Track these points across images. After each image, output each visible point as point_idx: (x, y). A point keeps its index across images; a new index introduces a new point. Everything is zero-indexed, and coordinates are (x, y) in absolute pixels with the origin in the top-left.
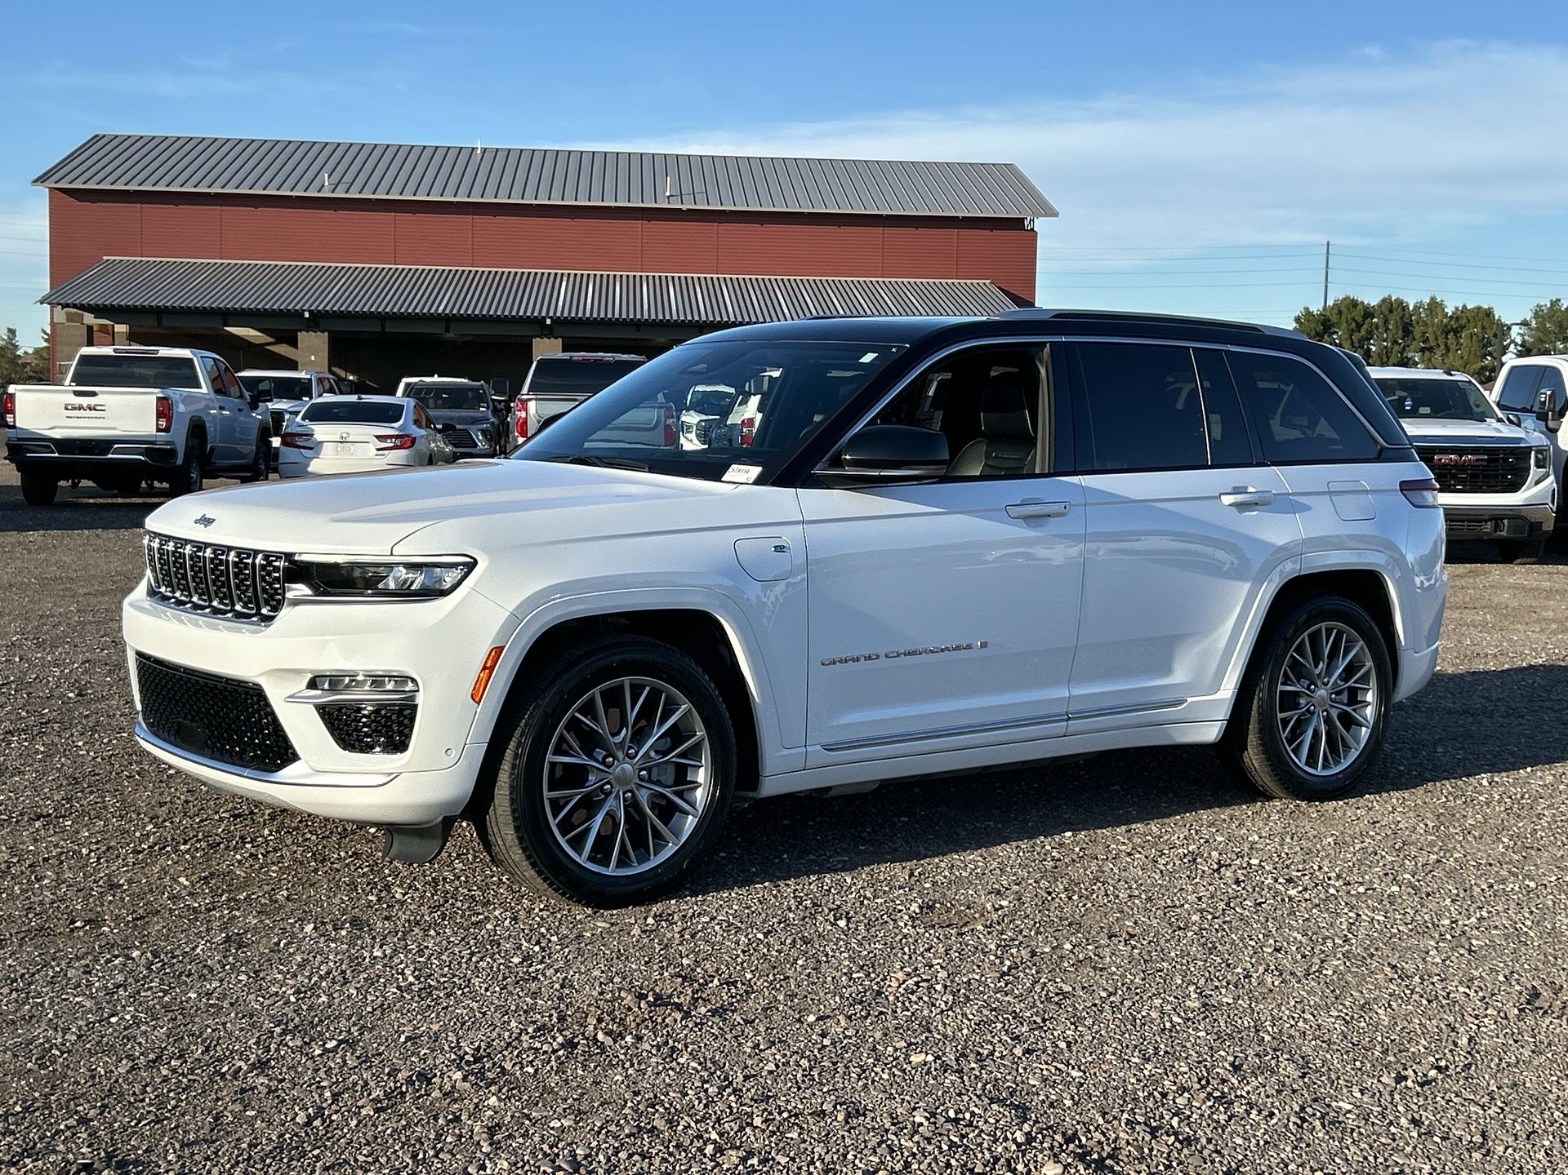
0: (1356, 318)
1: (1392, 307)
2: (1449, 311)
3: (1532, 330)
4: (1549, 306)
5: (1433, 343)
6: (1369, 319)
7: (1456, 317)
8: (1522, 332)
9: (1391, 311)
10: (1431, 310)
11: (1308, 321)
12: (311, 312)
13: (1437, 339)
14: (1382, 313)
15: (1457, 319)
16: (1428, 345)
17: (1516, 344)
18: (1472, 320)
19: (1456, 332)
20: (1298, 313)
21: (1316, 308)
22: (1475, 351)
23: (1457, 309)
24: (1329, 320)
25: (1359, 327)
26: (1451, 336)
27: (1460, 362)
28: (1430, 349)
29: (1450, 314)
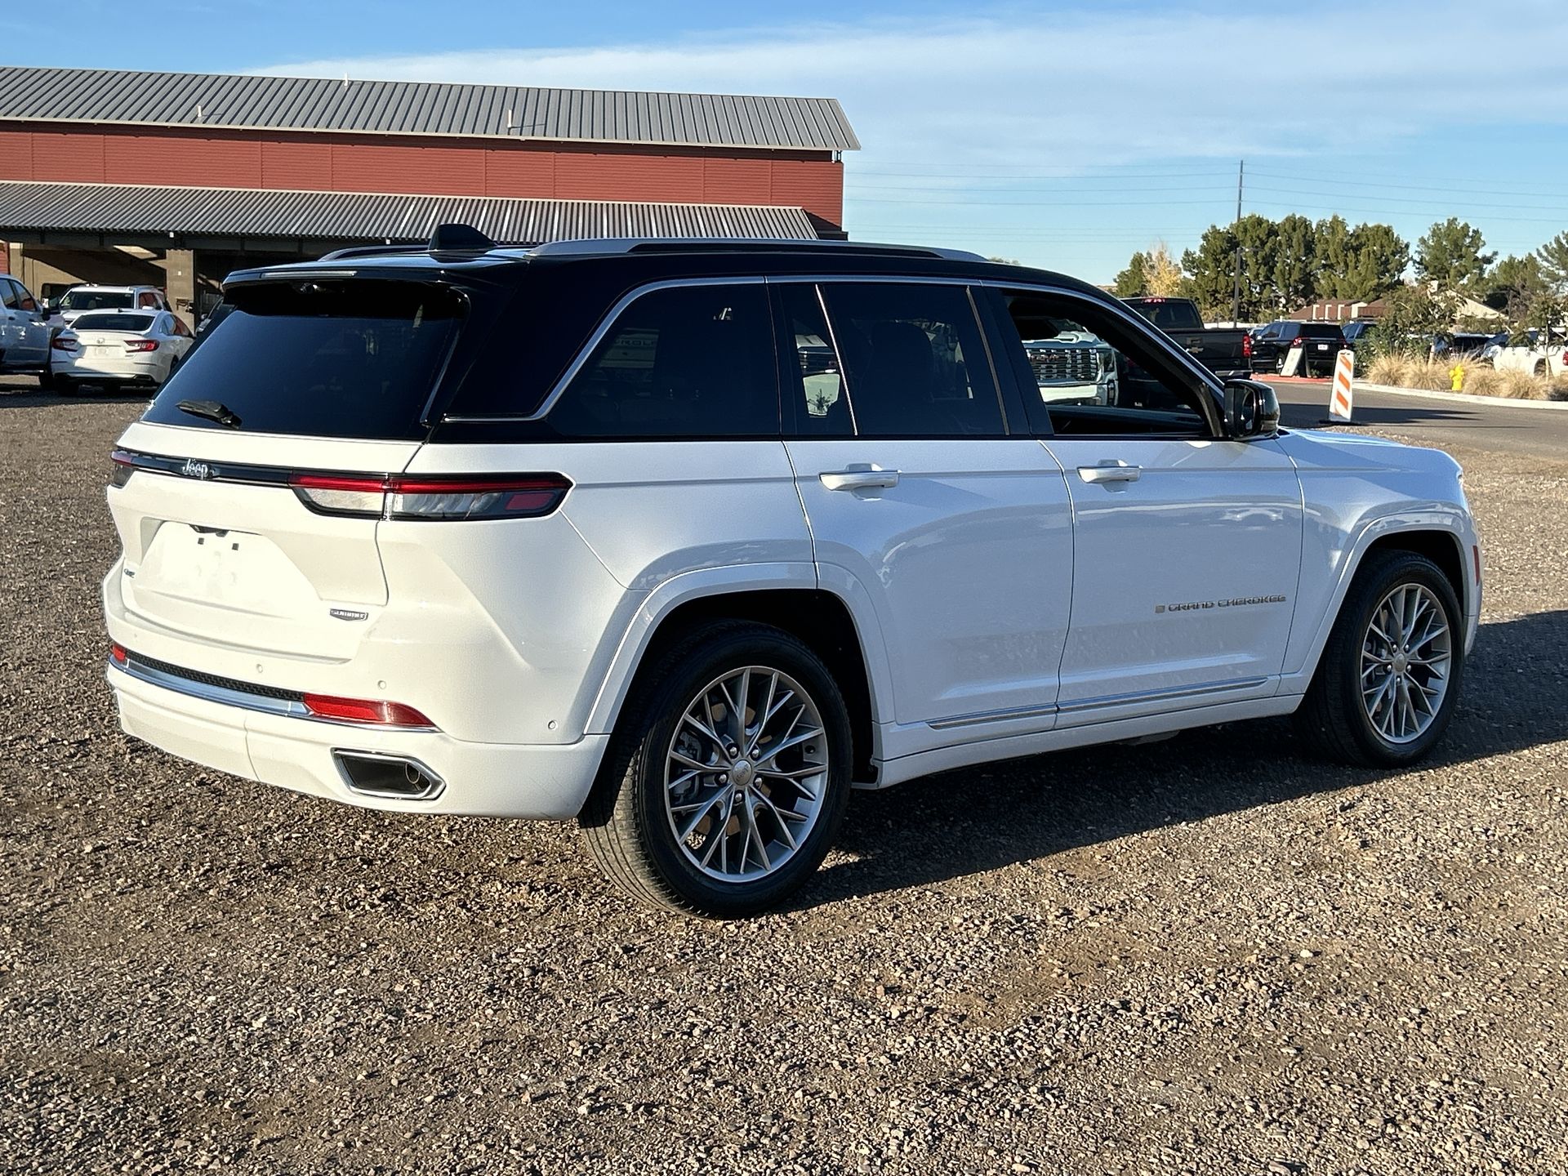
0: (1261, 236)
1: (1296, 225)
2: (1351, 229)
3: (1428, 248)
4: (1446, 225)
5: (1333, 260)
6: (1273, 237)
7: (1356, 236)
8: (1419, 249)
9: (1294, 229)
10: (1333, 228)
11: (1215, 238)
12: (175, 232)
13: (1337, 257)
14: (1285, 231)
15: (1358, 237)
16: (1329, 263)
17: (1415, 262)
18: (1371, 238)
19: (1356, 249)
20: (1205, 231)
21: (1223, 226)
22: (1372, 268)
23: (1358, 227)
24: (1235, 238)
25: (1263, 244)
26: (1351, 254)
27: (1358, 278)
28: (1331, 266)
29: (1351, 232)
